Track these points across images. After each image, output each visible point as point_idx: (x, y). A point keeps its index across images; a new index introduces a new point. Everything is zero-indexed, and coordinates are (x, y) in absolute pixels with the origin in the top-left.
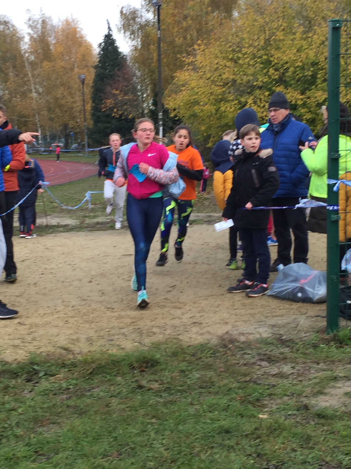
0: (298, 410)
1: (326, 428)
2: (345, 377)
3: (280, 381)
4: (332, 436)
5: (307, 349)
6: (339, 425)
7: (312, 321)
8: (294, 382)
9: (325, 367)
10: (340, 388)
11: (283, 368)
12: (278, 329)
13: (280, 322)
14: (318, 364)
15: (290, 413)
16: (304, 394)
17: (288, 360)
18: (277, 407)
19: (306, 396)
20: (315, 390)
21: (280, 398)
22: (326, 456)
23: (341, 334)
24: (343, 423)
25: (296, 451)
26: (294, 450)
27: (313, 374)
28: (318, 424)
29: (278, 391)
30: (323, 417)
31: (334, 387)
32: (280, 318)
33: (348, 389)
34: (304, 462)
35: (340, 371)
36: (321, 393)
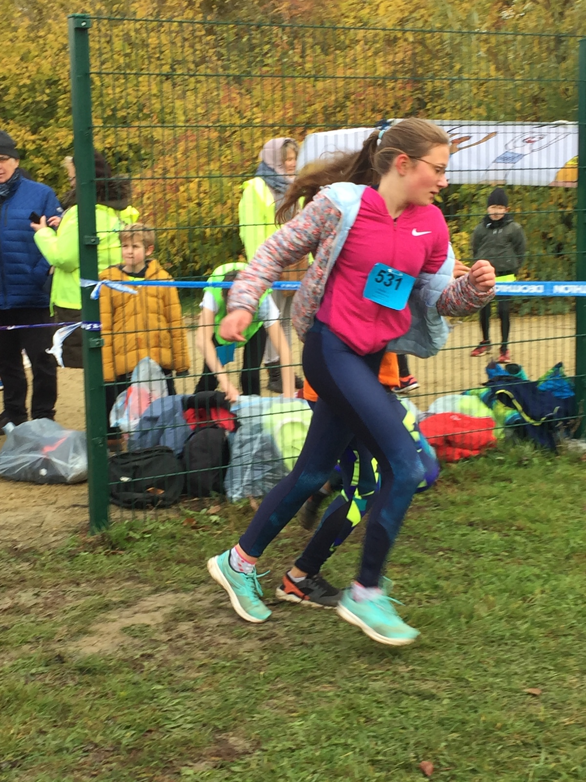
0: (47, 666)
1: (93, 689)
2: (122, 602)
3: (15, 619)
4: (103, 701)
5: (58, 562)
6: (114, 681)
7: (66, 514)
8: (39, 619)
9: (89, 589)
10: (114, 621)
11: (20, 597)
12: (8, 532)
13: (12, 520)
14: (78, 584)
15: (33, 671)
16: (57, 638)
17: (27, 583)
18: (11, 663)
19: (59, 641)
20: (74, 629)
21: (17, 648)
22: (95, 736)
23: (114, 532)
24: (120, 677)
25: (45, 733)
26: (42, 732)
27: (70, 602)
28: (80, 684)
29: (14, 636)
30: (89, 671)
31: (105, 621)
32: (12, 514)
33: (128, 622)
34: (60, 750)
35: (114, 594)
36: (84, 632)
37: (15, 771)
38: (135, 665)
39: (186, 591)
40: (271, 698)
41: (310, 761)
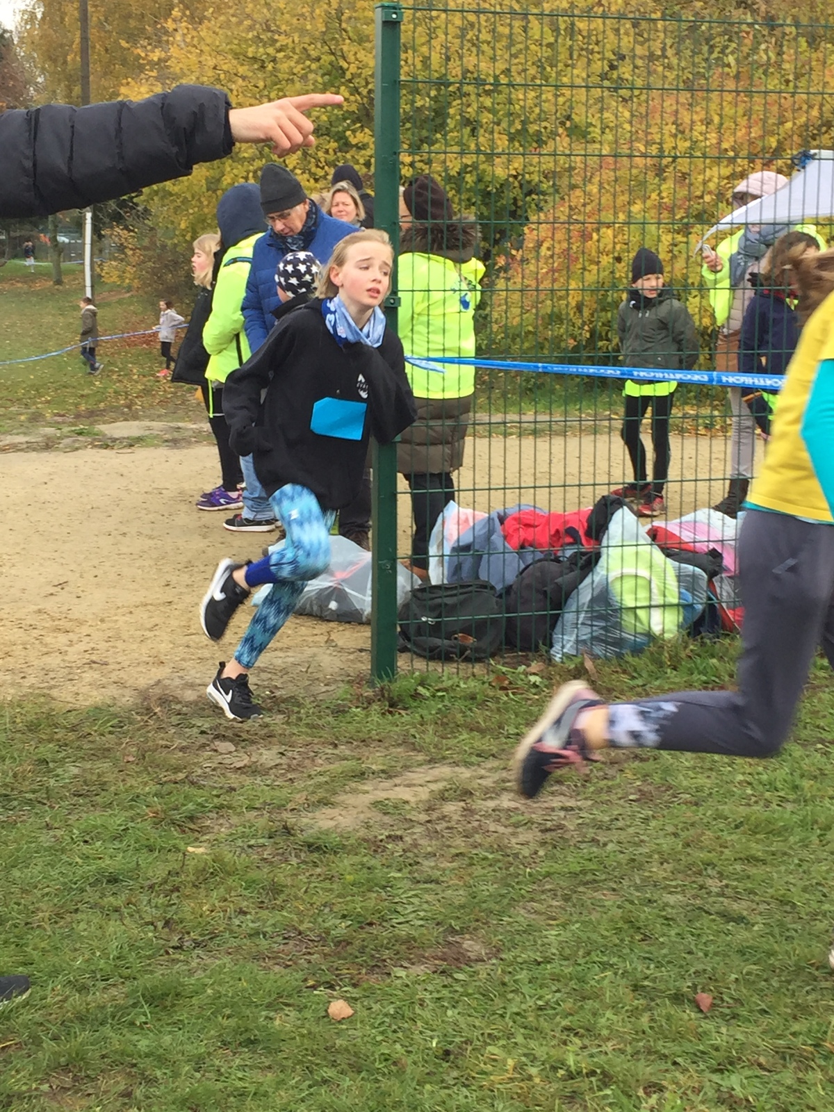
0: (270, 838)
1: (318, 870)
2: (383, 771)
3: (247, 780)
4: (327, 885)
5: (320, 718)
6: (346, 863)
7: (348, 660)
8: (276, 783)
9: (348, 752)
10: (367, 792)
11: (261, 754)
12: (270, 676)
13: (278, 662)
14: (336, 746)
15: (252, 842)
16: (290, 806)
17: (274, 740)
18: (228, 832)
19: (292, 810)
20: (314, 798)
21: (240, 814)
22: (301, 922)
23: (397, 687)
24: (356, 859)
25: (245, 913)
26: (243, 912)
27: (321, 764)
28: (304, 862)
29: (239, 799)
30: (318, 848)
31: (354, 791)
32: (281, 654)
33: (381, 795)
34: (256, 933)
35: (375, 760)
36: (325, 803)
37: (198, 951)
38: (376, 847)
39: (467, 764)
40: (532, 900)
41: (556, 978)
